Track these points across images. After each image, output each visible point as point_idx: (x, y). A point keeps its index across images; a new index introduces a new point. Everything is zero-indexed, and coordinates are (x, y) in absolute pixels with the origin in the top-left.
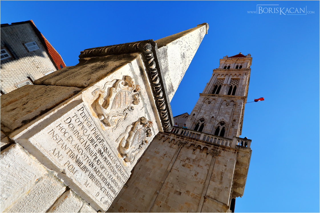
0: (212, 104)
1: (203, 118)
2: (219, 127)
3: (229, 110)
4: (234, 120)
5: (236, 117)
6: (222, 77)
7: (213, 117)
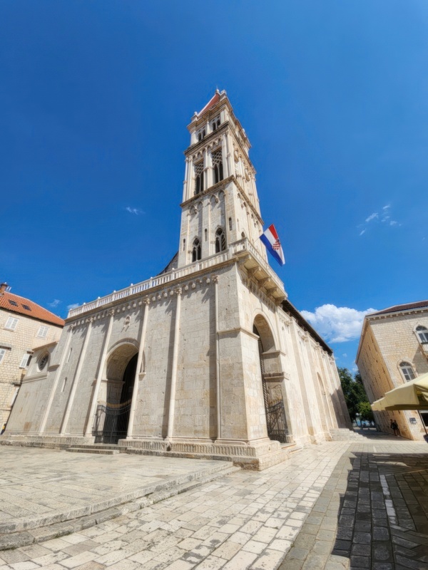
1: (197, 239)
2: (218, 238)
4: (230, 219)
5: (230, 214)
6: (200, 159)
7: (206, 230)
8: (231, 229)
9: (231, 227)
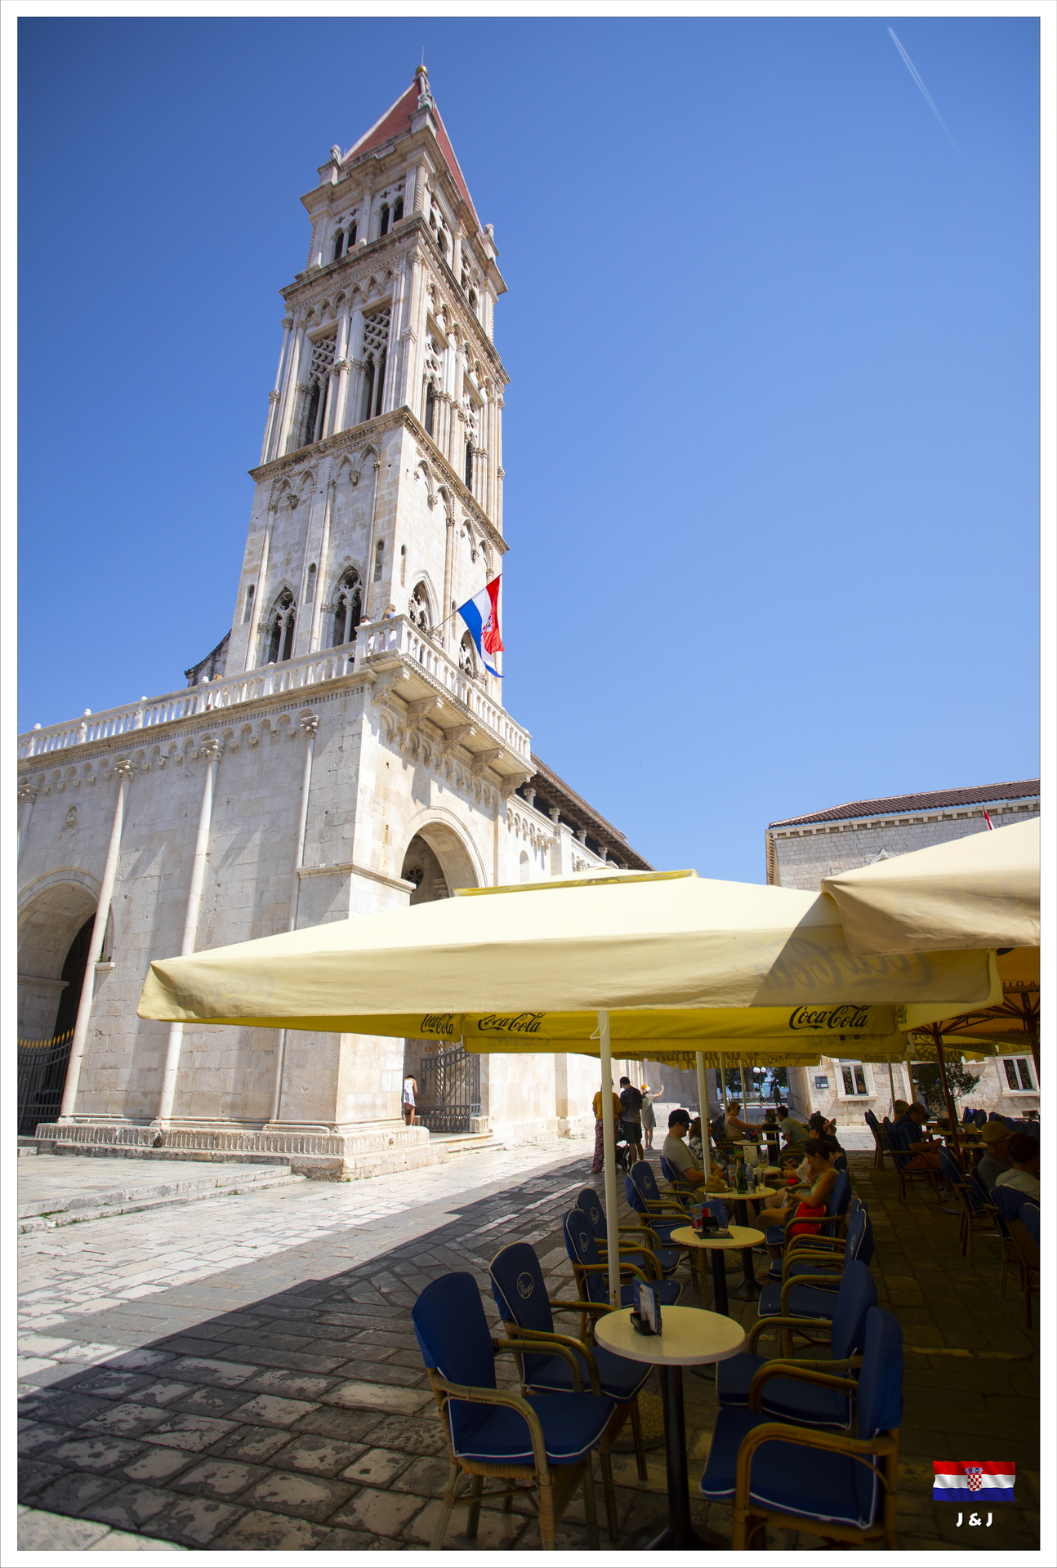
0: (304, 502)
1: (286, 589)
2: (343, 597)
3: (364, 505)
4: (381, 545)
5: (384, 529)
6: (326, 323)
7: (313, 568)
8: (378, 578)
9: (379, 569)
